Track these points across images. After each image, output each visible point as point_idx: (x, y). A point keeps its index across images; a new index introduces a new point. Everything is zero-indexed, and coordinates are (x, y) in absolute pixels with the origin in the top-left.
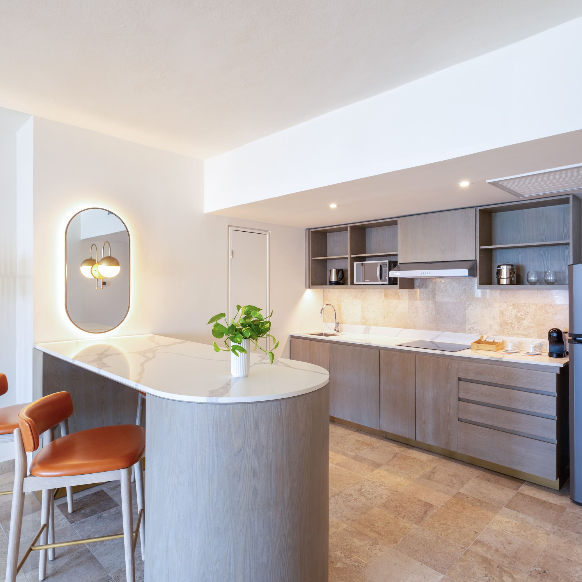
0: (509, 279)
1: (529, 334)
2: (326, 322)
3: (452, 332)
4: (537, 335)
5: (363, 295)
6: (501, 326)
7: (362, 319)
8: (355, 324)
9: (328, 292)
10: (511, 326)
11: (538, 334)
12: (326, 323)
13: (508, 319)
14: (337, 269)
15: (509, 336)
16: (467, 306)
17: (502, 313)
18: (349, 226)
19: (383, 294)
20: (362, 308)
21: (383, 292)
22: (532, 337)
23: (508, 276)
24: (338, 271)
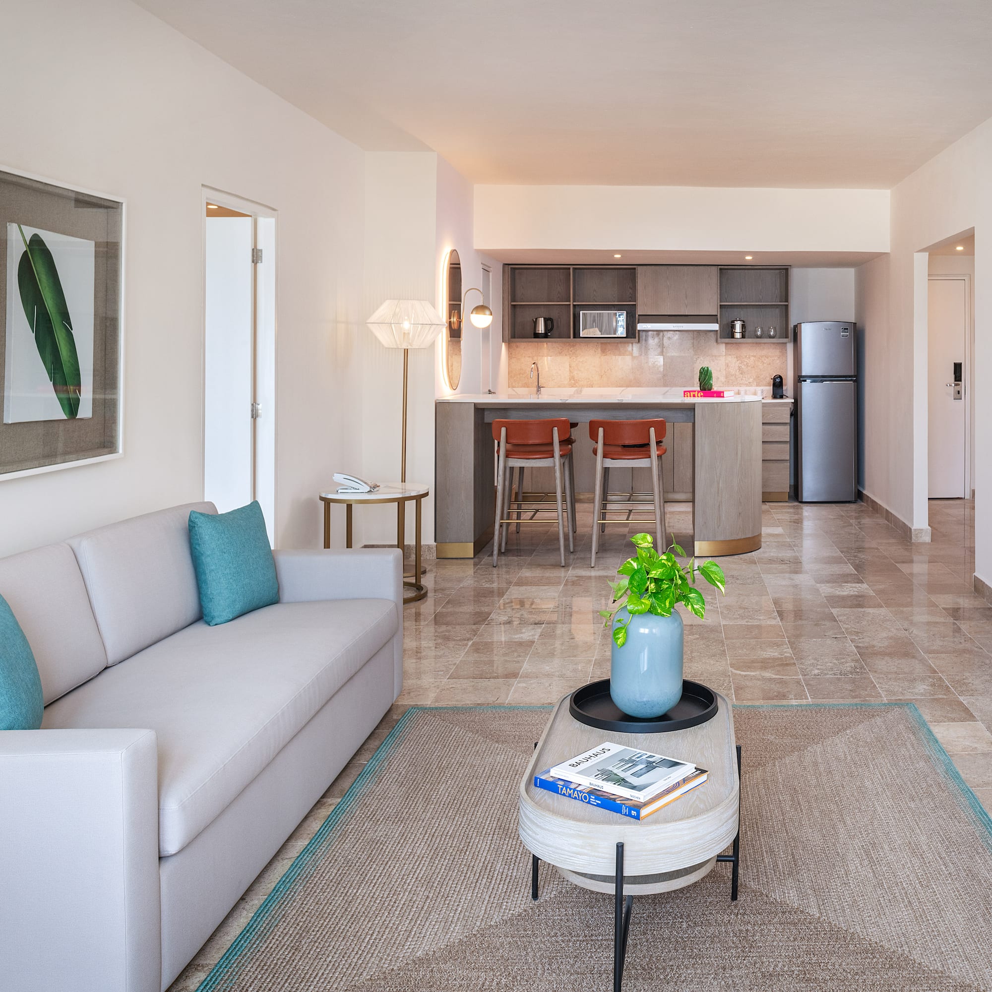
0: (741, 334)
1: (749, 383)
2: (514, 387)
3: (680, 387)
4: (755, 384)
5: (571, 351)
6: (727, 377)
7: (570, 380)
8: (559, 387)
9: (517, 347)
10: (735, 377)
11: (757, 383)
12: (514, 389)
13: (732, 371)
14: (545, 319)
15: (734, 386)
16: (695, 359)
17: (727, 365)
18: (571, 267)
19: (599, 350)
20: (570, 367)
21: (600, 346)
22: (752, 386)
23: (741, 331)
24: (546, 320)
